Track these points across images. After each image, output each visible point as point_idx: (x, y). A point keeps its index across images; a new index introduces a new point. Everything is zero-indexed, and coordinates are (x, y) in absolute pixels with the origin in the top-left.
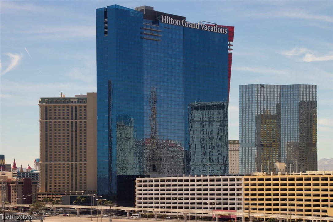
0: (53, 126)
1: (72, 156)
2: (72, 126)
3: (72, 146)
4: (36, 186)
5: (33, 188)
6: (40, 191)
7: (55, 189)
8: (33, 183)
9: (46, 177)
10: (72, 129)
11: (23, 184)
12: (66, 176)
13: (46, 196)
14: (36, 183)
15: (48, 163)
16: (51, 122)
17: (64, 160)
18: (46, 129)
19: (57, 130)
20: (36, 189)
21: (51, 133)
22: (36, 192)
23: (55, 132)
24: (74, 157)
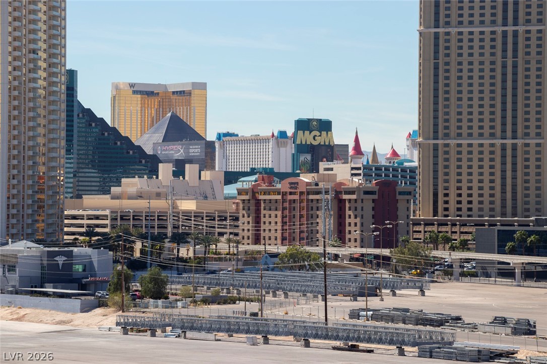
0: (454, 44)
1: (504, 124)
2: (505, 43)
3: (504, 96)
4: (408, 201)
5: (401, 206)
6: (421, 215)
7: (459, 209)
8: (400, 193)
9: (436, 178)
10: (505, 50)
11: (375, 197)
12: (486, 178)
13: (435, 228)
14: (409, 193)
15: (440, 142)
16: (448, 34)
17: (481, 135)
18: (436, 52)
19: (465, 55)
20: (408, 209)
21: (447, 64)
22: (408, 217)
23: (460, 59)
24: (509, 127)
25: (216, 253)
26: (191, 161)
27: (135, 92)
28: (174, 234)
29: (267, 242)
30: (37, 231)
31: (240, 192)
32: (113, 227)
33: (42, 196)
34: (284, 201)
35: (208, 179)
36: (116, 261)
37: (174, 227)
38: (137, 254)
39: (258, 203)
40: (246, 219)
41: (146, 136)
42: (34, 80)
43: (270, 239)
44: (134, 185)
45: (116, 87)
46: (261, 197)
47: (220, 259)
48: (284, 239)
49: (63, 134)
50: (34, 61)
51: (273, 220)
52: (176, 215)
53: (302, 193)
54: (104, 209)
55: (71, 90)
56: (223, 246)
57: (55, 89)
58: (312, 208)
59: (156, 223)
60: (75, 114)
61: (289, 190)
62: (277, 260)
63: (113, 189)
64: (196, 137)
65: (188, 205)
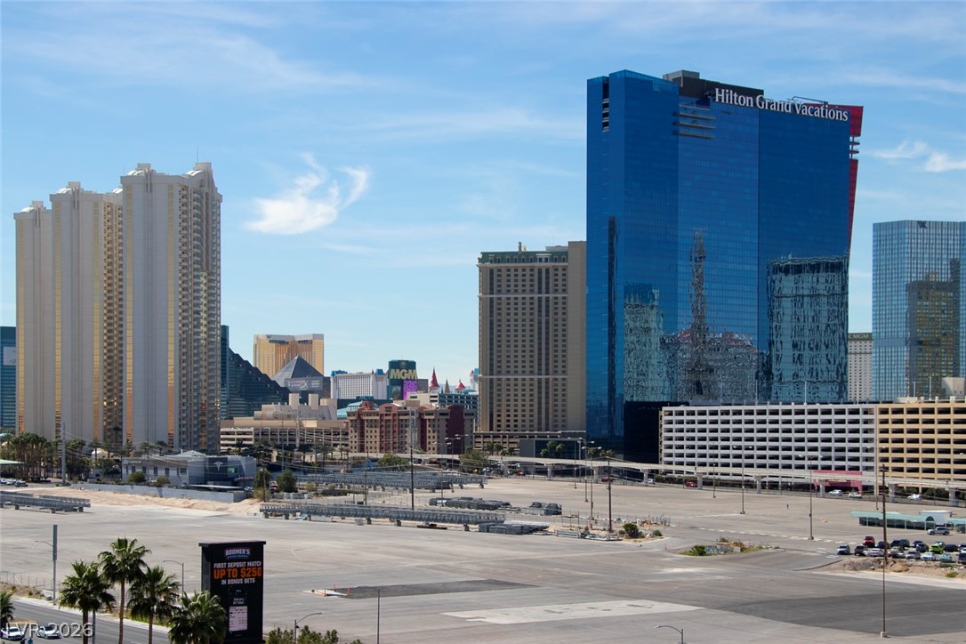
0: (504, 306)
1: (540, 364)
2: (540, 306)
3: (540, 344)
4: (472, 420)
5: (467, 424)
6: (480, 431)
7: (508, 426)
8: (466, 414)
9: (491, 403)
10: (540, 311)
11: (448, 417)
12: (528, 403)
13: (491, 440)
14: (473, 414)
15: (494, 377)
16: (500, 299)
17: (524, 372)
18: (491, 312)
19: (512, 314)
20: (472, 426)
21: (499, 320)
22: (472, 431)
23: (508, 317)
24: (543, 367)
25: (331, 459)
26: (312, 392)
27: (271, 341)
28: (301, 445)
29: (370, 450)
30: (201, 443)
31: (349, 414)
32: (256, 440)
33: (204, 418)
34: (381, 420)
35: (325, 404)
36: (259, 465)
37: (301, 440)
38: (274, 460)
39: (362, 422)
40: (354, 434)
41: (279, 374)
42: (198, 333)
43: (371, 448)
44: (271, 409)
45: (257, 338)
46: (365, 418)
47: (335, 463)
48: (381, 448)
49: (219, 372)
50: (198, 319)
51: (373, 434)
52: (303, 430)
53: (394, 415)
54: (249, 428)
55: (224, 340)
56: (337, 454)
57: (212, 339)
58: (402, 426)
59: (288, 437)
60: (228, 358)
61: (385, 413)
62: (376, 463)
63: (255, 412)
64: (317, 374)
65: (311, 424)
